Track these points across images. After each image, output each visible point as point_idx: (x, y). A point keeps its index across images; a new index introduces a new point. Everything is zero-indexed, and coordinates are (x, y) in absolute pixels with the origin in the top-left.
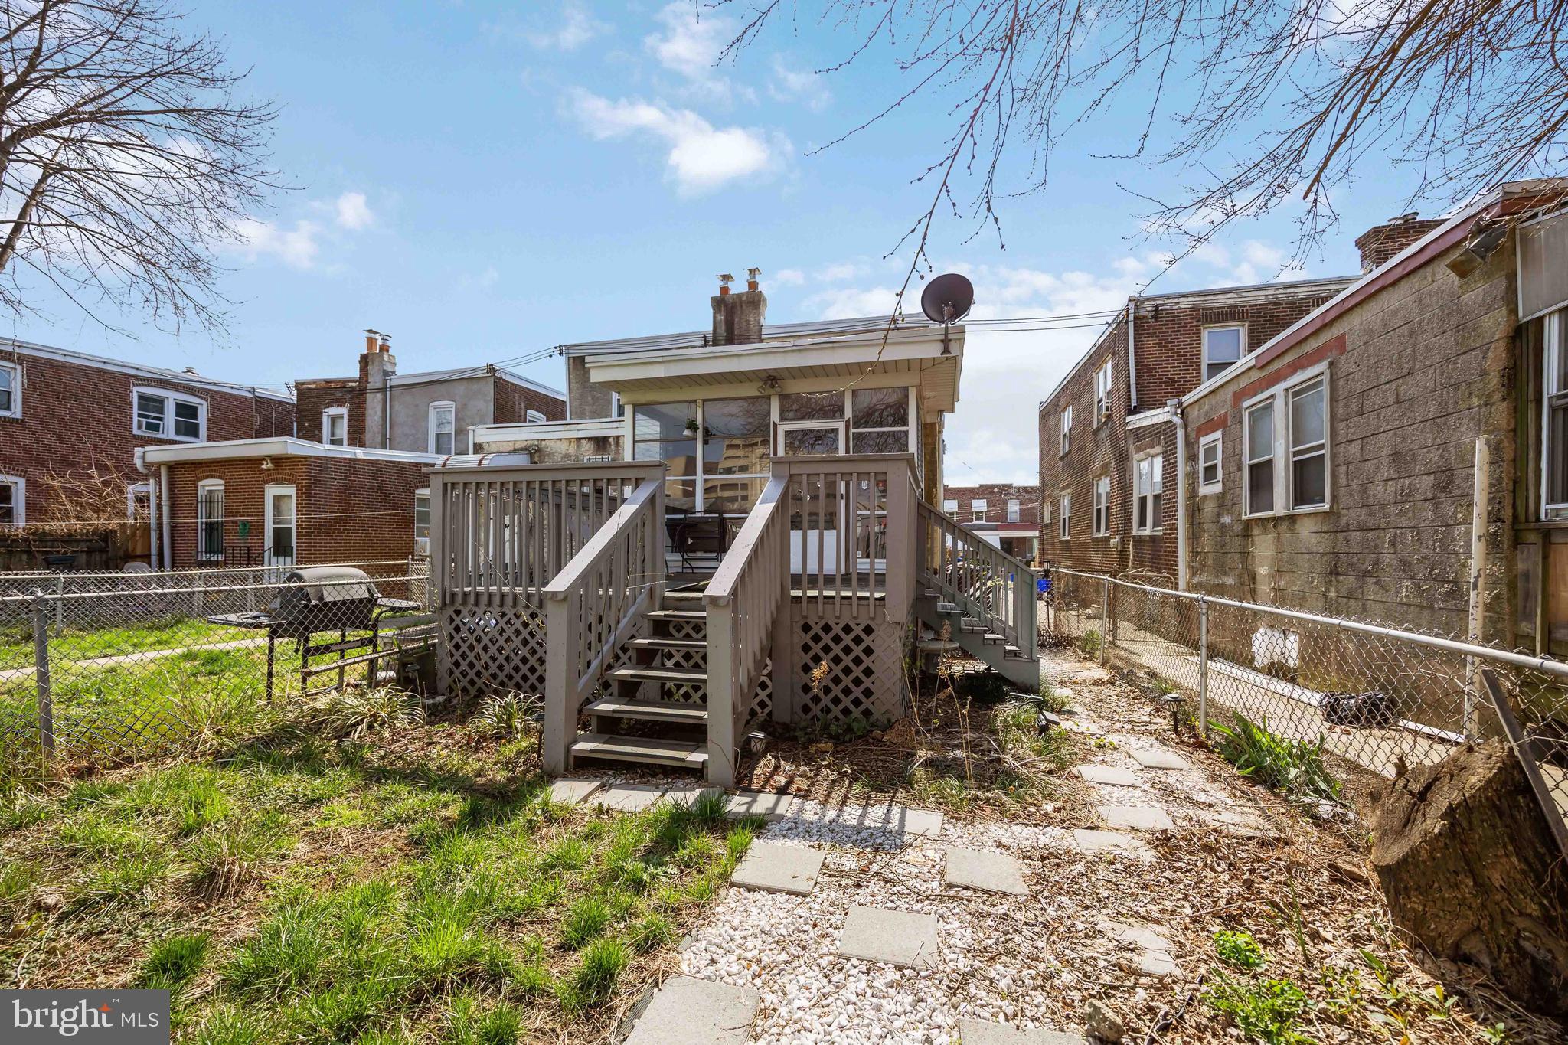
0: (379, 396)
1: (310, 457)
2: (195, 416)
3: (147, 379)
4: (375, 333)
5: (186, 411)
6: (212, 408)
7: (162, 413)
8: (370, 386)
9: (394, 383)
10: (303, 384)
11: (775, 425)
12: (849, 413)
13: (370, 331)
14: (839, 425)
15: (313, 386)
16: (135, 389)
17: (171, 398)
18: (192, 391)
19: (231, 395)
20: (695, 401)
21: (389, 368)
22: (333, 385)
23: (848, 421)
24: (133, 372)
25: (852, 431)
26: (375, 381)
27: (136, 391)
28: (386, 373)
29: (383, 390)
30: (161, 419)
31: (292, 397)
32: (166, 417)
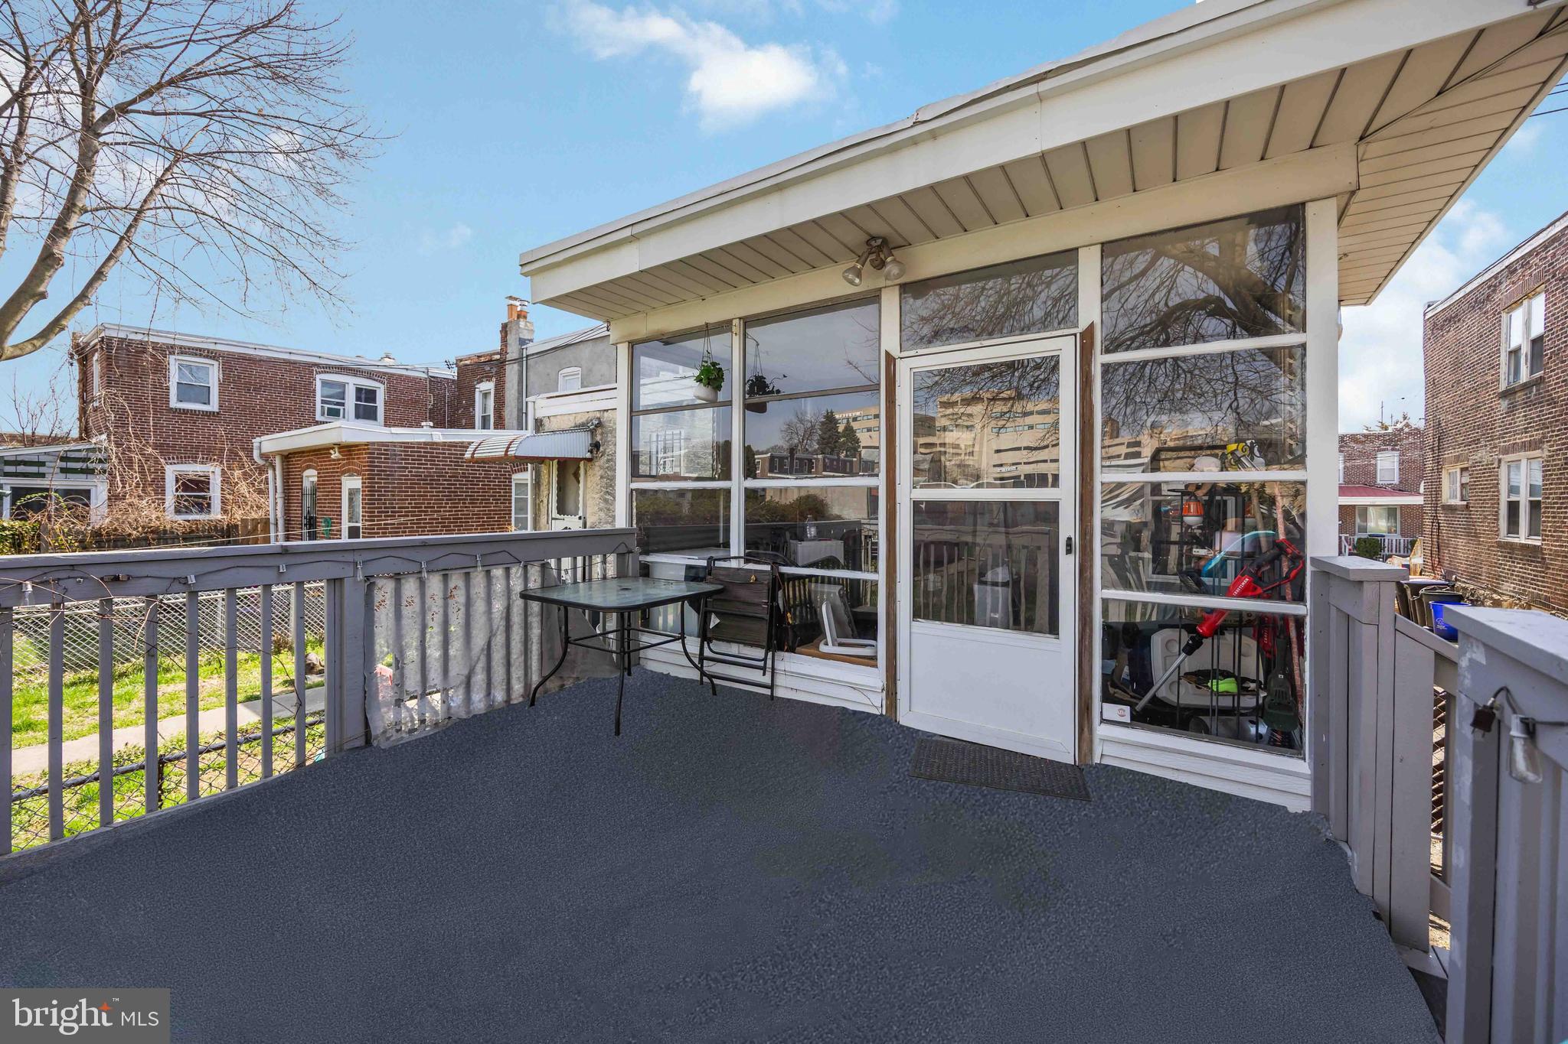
0: (516, 366)
1: (373, 443)
2: (374, 400)
3: (333, 367)
4: (516, 299)
5: (368, 395)
6: (388, 391)
7: (343, 399)
8: (509, 357)
9: (530, 352)
10: (461, 360)
11: (890, 360)
12: (1089, 310)
13: (511, 298)
14: (1063, 347)
15: (468, 362)
16: (318, 377)
17: (352, 383)
18: (370, 375)
19: (408, 377)
20: (729, 322)
21: (526, 335)
22: (483, 359)
23: (1088, 335)
24: (317, 361)
25: (1100, 359)
26: (513, 352)
27: (319, 378)
28: (522, 342)
29: (519, 360)
30: (343, 404)
31: (452, 374)
32: (346, 402)
